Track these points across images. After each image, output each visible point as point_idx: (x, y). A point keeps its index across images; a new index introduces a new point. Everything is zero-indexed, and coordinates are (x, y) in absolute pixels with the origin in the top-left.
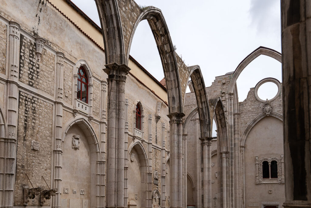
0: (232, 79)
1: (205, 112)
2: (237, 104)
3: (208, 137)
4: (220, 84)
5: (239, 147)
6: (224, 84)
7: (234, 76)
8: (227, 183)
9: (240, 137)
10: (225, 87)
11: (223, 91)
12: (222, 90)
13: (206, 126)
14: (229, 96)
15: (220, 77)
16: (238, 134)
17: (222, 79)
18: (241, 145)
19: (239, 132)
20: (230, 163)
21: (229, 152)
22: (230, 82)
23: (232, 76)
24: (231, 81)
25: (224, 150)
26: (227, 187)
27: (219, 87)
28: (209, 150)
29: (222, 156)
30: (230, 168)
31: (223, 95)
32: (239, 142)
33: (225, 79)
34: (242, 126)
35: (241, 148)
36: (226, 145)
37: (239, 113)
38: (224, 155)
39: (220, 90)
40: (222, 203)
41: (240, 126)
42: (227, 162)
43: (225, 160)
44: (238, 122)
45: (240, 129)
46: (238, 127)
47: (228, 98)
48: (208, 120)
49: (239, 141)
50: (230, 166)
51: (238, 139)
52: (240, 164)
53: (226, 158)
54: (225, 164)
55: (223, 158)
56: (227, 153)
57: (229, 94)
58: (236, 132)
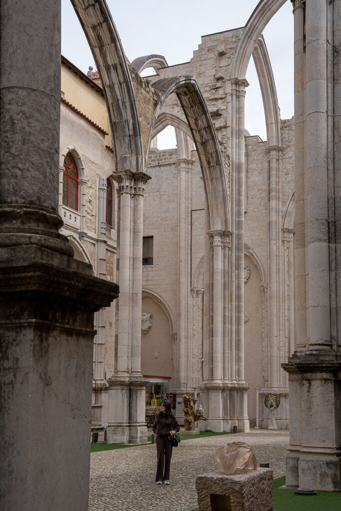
0: (241, 41)
1: (119, 97)
2: (277, 123)
3: (134, 170)
4: (211, 55)
5: (280, 230)
6: (222, 54)
7: (246, 35)
8: (224, 312)
9: (283, 206)
10: (224, 62)
11: (220, 74)
12: (216, 70)
13: (127, 139)
14: (234, 87)
15: (213, 38)
16: (278, 198)
17: (216, 43)
18: (285, 227)
19: (281, 195)
20: (234, 261)
21: (232, 234)
22: (235, 49)
23: (242, 34)
24: (239, 48)
25: (218, 226)
26: (224, 323)
27: (211, 64)
28: (135, 210)
29: (212, 243)
30: (234, 274)
31: (219, 84)
32: (280, 220)
33: (225, 41)
34: (288, 180)
35: (286, 235)
36: (222, 214)
37: (280, 146)
38: (217, 239)
39: (213, 72)
40: (211, 367)
41: (284, 180)
42: (224, 257)
43: (219, 252)
44: (278, 170)
45: (282, 187)
46: (277, 183)
47: (230, 91)
48: (131, 121)
49: (280, 218)
50: (234, 268)
51: (278, 211)
52: (281, 274)
53: (224, 248)
54: (219, 264)
55: (215, 248)
56: (225, 234)
57: (233, 81)
58: (273, 194)
